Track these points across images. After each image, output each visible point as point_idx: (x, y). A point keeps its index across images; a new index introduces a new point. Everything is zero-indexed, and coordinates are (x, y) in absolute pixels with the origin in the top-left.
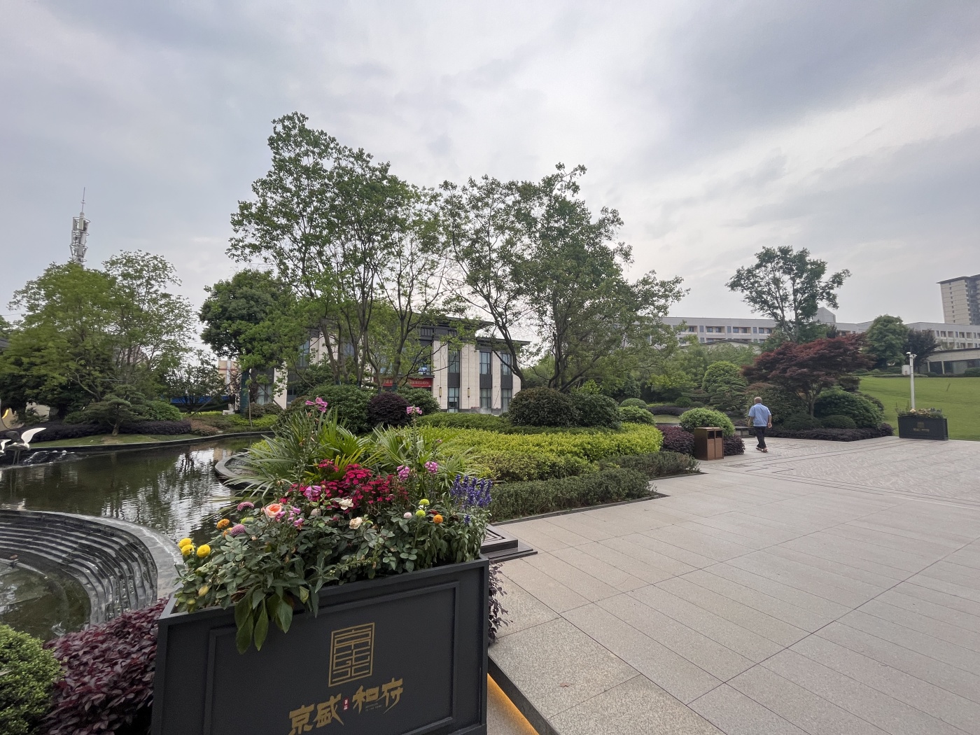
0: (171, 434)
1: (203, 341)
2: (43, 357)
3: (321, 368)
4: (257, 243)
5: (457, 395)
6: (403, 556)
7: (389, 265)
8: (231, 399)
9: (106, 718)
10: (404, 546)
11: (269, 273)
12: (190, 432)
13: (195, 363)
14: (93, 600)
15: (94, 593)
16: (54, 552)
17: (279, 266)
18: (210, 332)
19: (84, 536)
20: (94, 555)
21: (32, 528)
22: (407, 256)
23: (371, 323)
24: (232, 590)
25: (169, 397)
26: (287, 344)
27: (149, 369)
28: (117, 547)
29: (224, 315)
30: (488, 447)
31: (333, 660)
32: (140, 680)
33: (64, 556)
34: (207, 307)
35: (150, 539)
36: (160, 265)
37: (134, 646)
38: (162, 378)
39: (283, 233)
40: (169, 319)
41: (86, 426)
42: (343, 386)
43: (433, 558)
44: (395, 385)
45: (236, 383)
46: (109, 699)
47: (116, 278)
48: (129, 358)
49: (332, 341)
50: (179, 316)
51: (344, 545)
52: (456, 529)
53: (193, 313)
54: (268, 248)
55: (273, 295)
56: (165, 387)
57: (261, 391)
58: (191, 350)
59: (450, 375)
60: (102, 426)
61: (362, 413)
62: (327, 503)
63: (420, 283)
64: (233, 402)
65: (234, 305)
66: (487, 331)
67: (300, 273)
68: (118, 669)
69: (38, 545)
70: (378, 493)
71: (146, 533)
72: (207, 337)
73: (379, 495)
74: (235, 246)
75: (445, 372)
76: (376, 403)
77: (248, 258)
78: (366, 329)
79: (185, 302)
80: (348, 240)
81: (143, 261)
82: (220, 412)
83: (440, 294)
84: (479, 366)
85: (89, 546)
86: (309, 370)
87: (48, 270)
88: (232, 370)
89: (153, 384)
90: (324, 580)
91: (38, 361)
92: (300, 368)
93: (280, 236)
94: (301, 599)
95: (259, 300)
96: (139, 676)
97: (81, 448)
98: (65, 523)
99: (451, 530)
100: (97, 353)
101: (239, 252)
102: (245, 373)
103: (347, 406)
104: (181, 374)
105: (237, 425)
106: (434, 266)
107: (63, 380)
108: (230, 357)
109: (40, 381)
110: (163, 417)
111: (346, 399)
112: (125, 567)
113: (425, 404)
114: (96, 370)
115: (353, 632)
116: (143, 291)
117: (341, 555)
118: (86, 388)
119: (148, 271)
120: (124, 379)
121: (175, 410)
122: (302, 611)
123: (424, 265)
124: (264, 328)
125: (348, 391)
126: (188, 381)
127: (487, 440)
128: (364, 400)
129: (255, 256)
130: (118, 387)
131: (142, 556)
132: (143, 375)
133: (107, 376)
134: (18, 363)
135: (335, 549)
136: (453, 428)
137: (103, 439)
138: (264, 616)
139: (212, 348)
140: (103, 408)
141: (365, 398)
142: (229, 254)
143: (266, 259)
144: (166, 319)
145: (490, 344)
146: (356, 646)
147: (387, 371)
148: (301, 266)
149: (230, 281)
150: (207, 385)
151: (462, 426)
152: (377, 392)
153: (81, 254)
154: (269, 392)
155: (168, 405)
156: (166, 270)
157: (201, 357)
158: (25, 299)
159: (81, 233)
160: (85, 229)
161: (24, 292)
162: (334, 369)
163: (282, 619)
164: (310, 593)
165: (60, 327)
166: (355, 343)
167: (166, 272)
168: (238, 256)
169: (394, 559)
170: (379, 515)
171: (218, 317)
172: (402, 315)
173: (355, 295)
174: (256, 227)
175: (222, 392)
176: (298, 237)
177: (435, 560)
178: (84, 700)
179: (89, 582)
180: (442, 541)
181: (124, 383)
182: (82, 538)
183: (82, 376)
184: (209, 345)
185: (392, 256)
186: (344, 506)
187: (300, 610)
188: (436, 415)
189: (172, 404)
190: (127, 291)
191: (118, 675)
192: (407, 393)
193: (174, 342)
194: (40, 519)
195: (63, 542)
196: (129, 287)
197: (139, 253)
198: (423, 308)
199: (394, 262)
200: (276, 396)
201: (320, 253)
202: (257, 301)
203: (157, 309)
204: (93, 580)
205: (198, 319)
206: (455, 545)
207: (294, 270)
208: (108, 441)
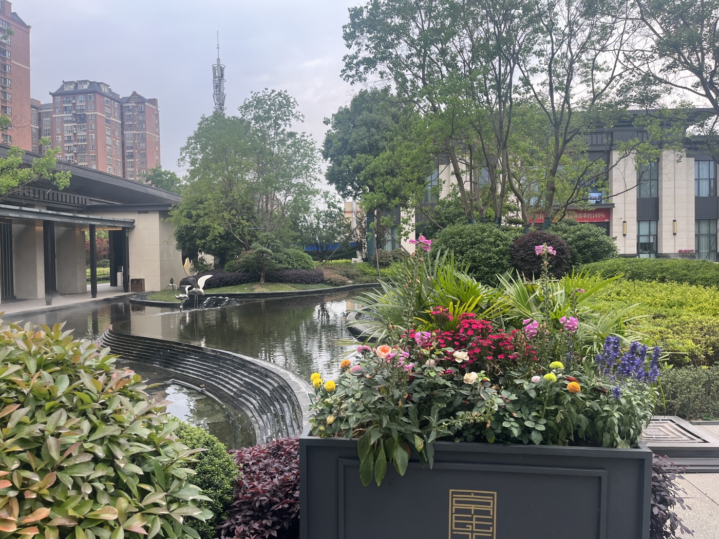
0: (307, 283)
1: (328, 181)
2: (205, 208)
3: (450, 204)
4: (372, 56)
5: (653, 232)
6: (528, 424)
7: (536, 48)
8: (359, 246)
9: (270, 518)
10: (530, 414)
11: (386, 90)
12: (323, 281)
13: (323, 207)
14: (257, 432)
15: (257, 426)
16: (227, 385)
17: (396, 79)
18: (333, 170)
19: (247, 374)
20: (255, 393)
21: (212, 364)
22: (563, 28)
23: (513, 136)
24: (352, 423)
25: (302, 244)
26: (410, 177)
27: (284, 215)
28: (271, 388)
29: (345, 149)
30: (696, 311)
31: (452, 520)
32: (291, 495)
33: (234, 390)
34: (328, 142)
35: (295, 383)
36: (284, 101)
37: (287, 466)
38: (295, 224)
39: (398, 38)
40: (296, 160)
41: (241, 274)
42: (477, 225)
43: (569, 434)
44: (548, 221)
45: (362, 226)
46: (271, 503)
47: (250, 123)
48: (266, 205)
49: (463, 167)
50: (305, 155)
51: (459, 401)
52: (601, 404)
53: (317, 151)
54: (383, 59)
55: (395, 117)
56: (298, 234)
57: (388, 237)
58: (317, 192)
59: (641, 202)
60: (253, 274)
61: (502, 259)
62: (438, 352)
63: (585, 65)
64: (360, 250)
65: (354, 135)
66: (702, 126)
67: (420, 84)
68: (276, 481)
69: (217, 378)
70: (498, 349)
71: (292, 378)
72: (332, 177)
73: (500, 352)
74: (349, 66)
75: (633, 195)
76: (521, 246)
77: (363, 76)
78: (505, 146)
79: (309, 140)
80: (477, 25)
81: (270, 100)
82: (349, 261)
83: (618, 77)
84: (693, 184)
85: (251, 384)
86: (437, 207)
87: (200, 124)
88: (357, 212)
89: (289, 232)
90: (438, 432)
91: (202, 213)
92: (425, 205)
93: (396, 42)
94: (416, 447)
95: (380, 125)
96: (291, 492)
97: (239, 295)
98: (233, 361)
99: (595, 405)
100: (243, 202)
101: (354, 72)
102: (370, 214)
103: (483, 251)
104: (311, 219)
105: (365, 274)
106: (606, 35)
107: (221, 230)
108: (355, 198)
109: (205, 231)
110: (299, 265)
111: (482, 241)
112: (278, 406)
113: (593, 246)
114: (243, 219)
115: (472, 496)
116: (272, 132)
117: (456, 410)
118: (238, 237)
119: (275, 111)
120: (265, 226)
121: (309, 258)
122: (418, 461)
123: (589, 37)
124: (384, 160)
125: (484, 231)
126: (318, 226)
127: (695, 300)
128: (504, 242)
129: (370, 72)
130: (261, 235)
131: (289, 397)
132: (279, 222)
133: (252, 225)
134: (189, 216)
135: (450, 404)
136: (637, 281)
137: (254, 287)
138: (382, 455)
139: (337, 188)
140: (251, 257)
141: (506, 239)
142: (344, 77)
143: (382, 73)
144: (294, 161)
145: (705, 146)
146: (477, 512)
147: (539, 201)
148: (421, 75)
149: (349, 107)
150: (334, 231)
151: (652, 278)
152: (524, 231)
153: (221, 102)
154: (396, 237)
155: (302, 253)
156: (289, 106)
157: (327, 199)
158: (188, 155)
159: (220, 80)
160: (222, 75)
161: (187, 148)
162: (466, 203)
163: (399, 462)
164: (425, 443)
165: (213, 179)
166: (491, 168)
167: (290, 109)
168: (353, 76)
169: (517, 425)
170: (501, 375)
171: (339, 152)
172: (555, 119)
173: (488, 101)
174: (368, 35)
175: (349, 238)
176: (416, 38)
177: (572, 438)
178: (255, 498)
179: (253, 416)
180: (581, 416)
181: (265, 231)
182: (245, 376)
183: (234, 226)
184: (334, 186)
185: (540, 35)
186: (459, 359)
187: (415, 458)
188: (610, 261)
189: (306, 252)
190: (260, 135)
191: (276, 486)
192: (565, 232)
193: (303, 185)
194: (216, 356)
195: (233, 378)
196: (261, 131)
197: (266, 91)
198: (589, 103)
199: (543, 44)
200: (402, 240)
201: (443, 52)
202: (377, 128)
203: (285, 150)
204: (256, 414)
205: (322, 158)
206: (600, 424)
207: (413, 82)
208: (259, 289)
